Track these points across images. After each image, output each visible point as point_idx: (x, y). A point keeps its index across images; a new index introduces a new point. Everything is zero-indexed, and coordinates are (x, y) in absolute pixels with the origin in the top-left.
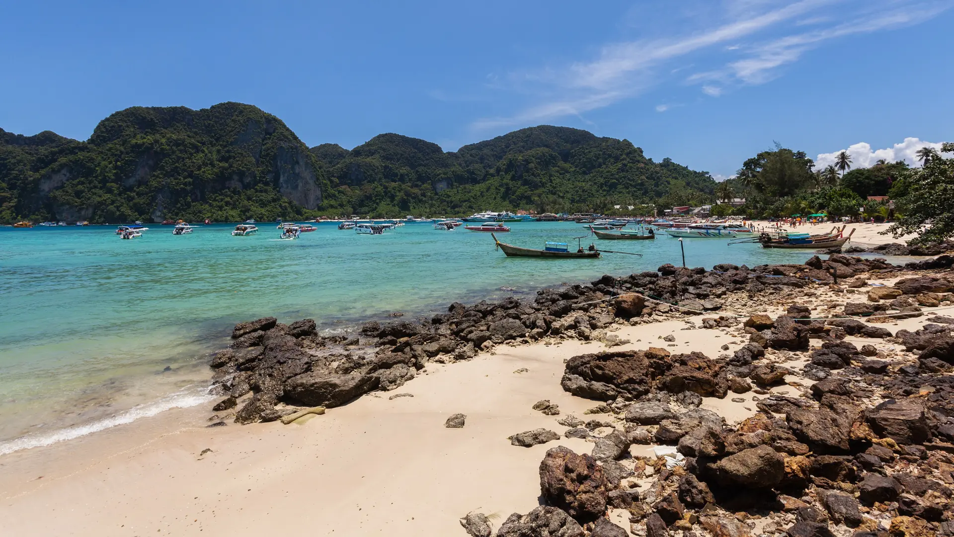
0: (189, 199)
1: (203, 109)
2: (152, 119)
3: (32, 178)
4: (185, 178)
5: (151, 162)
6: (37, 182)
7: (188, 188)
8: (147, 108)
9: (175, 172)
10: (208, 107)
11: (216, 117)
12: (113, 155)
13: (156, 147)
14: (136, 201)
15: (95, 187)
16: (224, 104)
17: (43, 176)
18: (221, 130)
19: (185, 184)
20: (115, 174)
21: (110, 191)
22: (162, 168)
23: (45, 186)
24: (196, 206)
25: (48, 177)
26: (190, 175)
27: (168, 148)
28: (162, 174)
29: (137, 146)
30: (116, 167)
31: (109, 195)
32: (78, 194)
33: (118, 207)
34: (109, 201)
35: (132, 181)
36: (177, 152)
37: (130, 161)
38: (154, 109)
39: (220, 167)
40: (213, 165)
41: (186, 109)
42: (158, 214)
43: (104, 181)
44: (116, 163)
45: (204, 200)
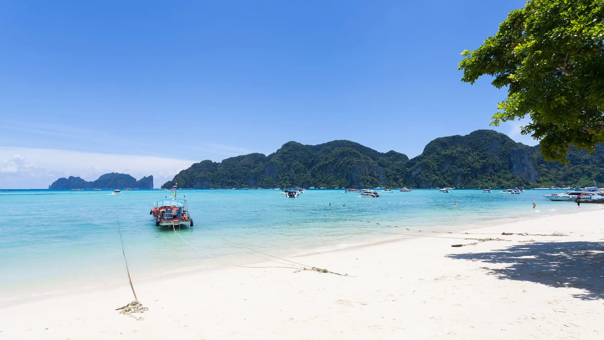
0: (470, 178)
1: (467, 135)
2: (446, 142)
3: (409, 171)
4: (467, 168)
5: (451, 162)
6: (411, 172)
7: (469, 173)
8: (443, 138)
9: (461, 166)
10: (469, 134)
11: (474, 138)
12: (435, 159)
13: (453, 156)
14: (448, 178)
15: (432, 173)
16: (476, 131)
17: (413, 170)
18: (477, 144)
19: (468, 171)
20: (437, 168)
21: (437, 175)
22: (456, 164)
23: (414, 174)
24: (474, 181)
25: (414, 170)
26: (469, 167)
27: (457, 155)
28: (456, 167)
29: (445, 155)
30: (437, 165)
31: (437, 177)
32: (427, 176)
33: (442, 182)
34: (438, 179)
35: (444, 170)
36: (462, 157)
37: (443, 162)
38: (446, 138)
39: (483, 163)
40: (479, 162)
41: (459, 136)
42: (459, 184)
43: (434, 171)
44: (437, 163)
45: (476, 177)
